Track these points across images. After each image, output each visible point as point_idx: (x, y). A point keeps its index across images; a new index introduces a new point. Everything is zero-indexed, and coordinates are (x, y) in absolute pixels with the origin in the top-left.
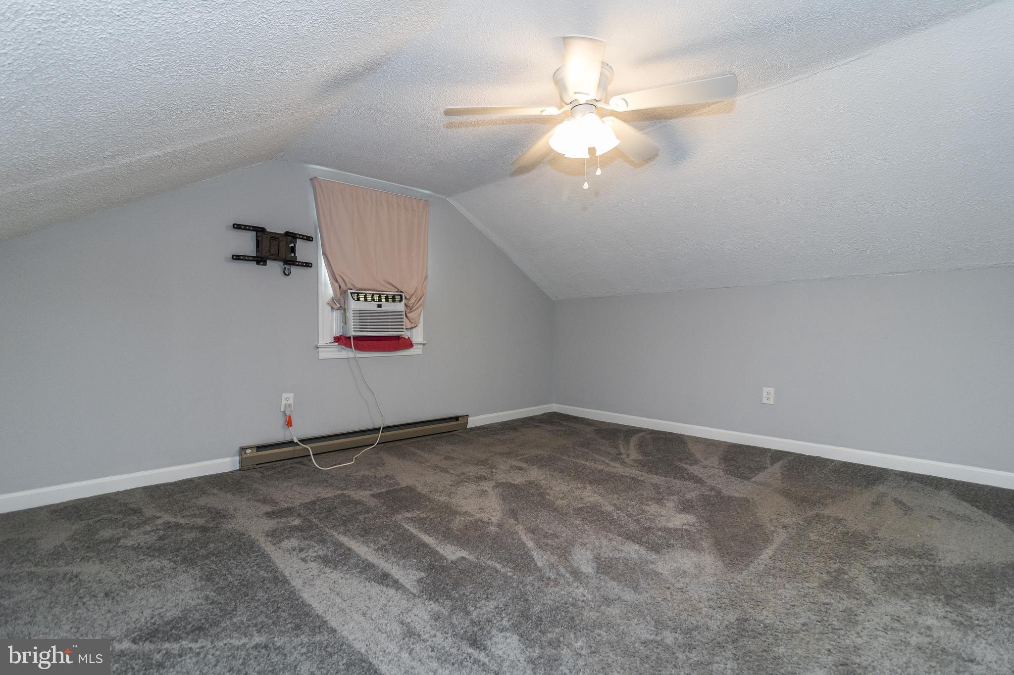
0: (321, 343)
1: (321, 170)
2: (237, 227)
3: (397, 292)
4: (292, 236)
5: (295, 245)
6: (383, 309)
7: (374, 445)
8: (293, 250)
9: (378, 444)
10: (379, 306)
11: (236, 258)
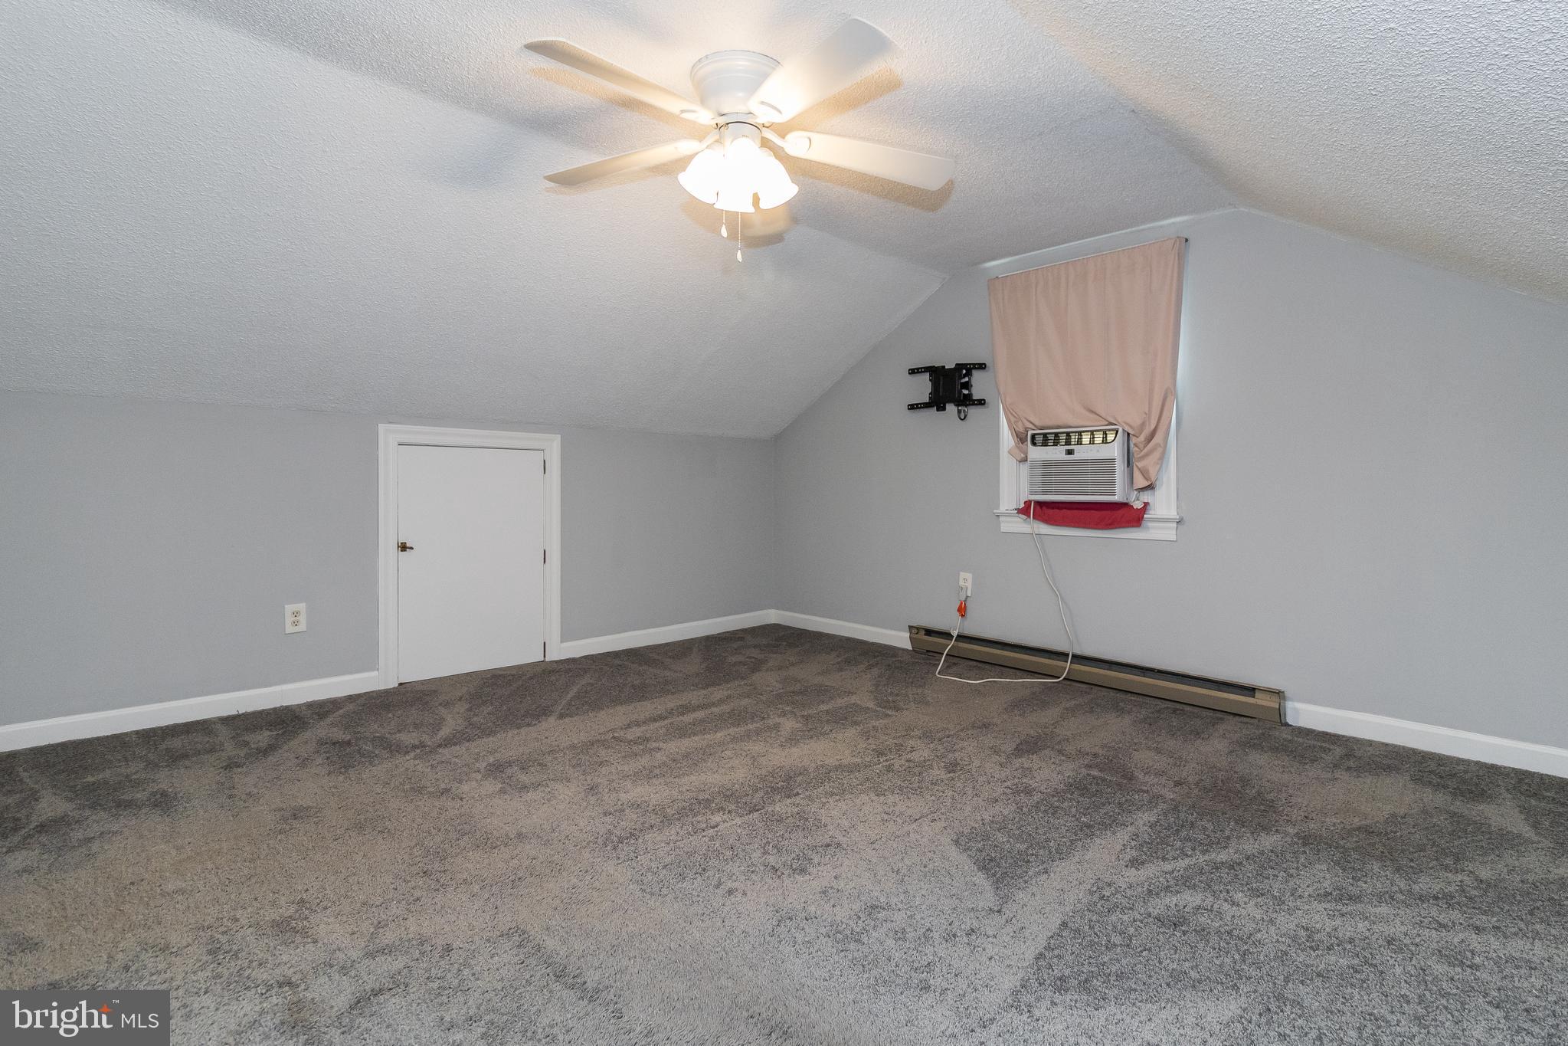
0: (1003, 509)
1: (1001, 264)
2: (913, 372)
3: (1107, 425)
4: (968, 369)
5: (970, 379)
6: (1076, 456)
7: (1059, 678)
8: (967, 386)
9: (1065, 679)
10: (1070, 452)
11: (912, 407)
